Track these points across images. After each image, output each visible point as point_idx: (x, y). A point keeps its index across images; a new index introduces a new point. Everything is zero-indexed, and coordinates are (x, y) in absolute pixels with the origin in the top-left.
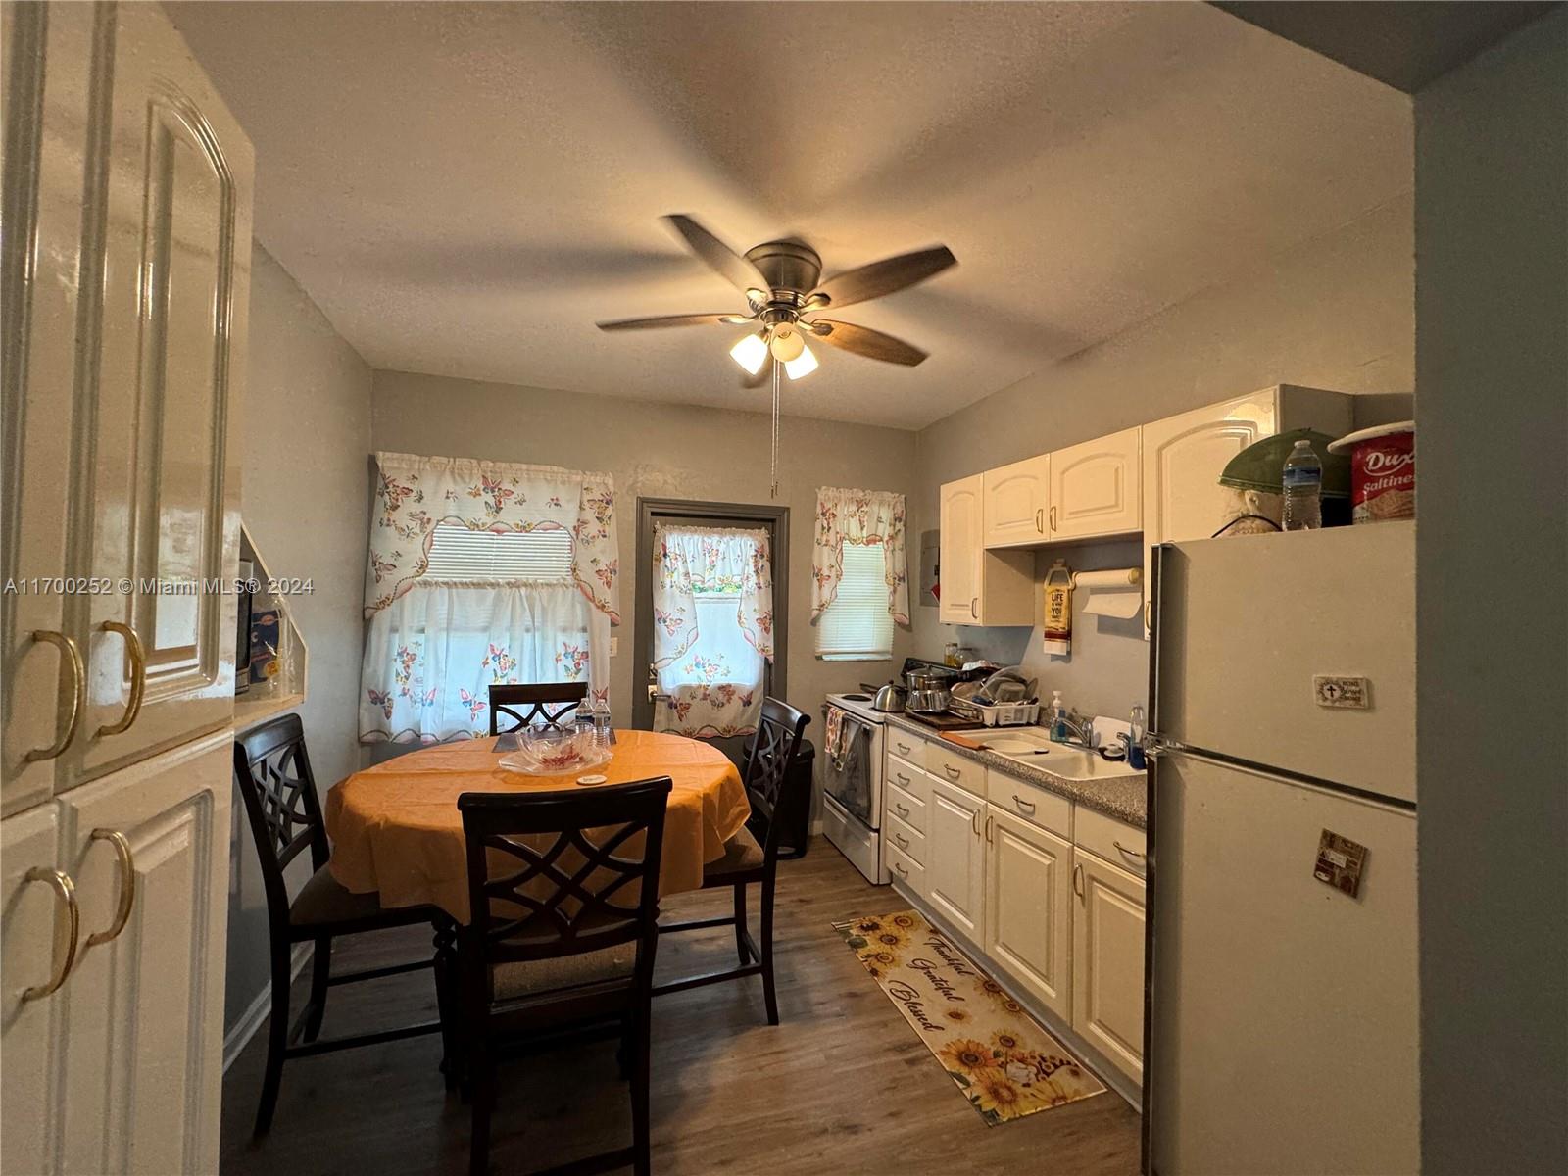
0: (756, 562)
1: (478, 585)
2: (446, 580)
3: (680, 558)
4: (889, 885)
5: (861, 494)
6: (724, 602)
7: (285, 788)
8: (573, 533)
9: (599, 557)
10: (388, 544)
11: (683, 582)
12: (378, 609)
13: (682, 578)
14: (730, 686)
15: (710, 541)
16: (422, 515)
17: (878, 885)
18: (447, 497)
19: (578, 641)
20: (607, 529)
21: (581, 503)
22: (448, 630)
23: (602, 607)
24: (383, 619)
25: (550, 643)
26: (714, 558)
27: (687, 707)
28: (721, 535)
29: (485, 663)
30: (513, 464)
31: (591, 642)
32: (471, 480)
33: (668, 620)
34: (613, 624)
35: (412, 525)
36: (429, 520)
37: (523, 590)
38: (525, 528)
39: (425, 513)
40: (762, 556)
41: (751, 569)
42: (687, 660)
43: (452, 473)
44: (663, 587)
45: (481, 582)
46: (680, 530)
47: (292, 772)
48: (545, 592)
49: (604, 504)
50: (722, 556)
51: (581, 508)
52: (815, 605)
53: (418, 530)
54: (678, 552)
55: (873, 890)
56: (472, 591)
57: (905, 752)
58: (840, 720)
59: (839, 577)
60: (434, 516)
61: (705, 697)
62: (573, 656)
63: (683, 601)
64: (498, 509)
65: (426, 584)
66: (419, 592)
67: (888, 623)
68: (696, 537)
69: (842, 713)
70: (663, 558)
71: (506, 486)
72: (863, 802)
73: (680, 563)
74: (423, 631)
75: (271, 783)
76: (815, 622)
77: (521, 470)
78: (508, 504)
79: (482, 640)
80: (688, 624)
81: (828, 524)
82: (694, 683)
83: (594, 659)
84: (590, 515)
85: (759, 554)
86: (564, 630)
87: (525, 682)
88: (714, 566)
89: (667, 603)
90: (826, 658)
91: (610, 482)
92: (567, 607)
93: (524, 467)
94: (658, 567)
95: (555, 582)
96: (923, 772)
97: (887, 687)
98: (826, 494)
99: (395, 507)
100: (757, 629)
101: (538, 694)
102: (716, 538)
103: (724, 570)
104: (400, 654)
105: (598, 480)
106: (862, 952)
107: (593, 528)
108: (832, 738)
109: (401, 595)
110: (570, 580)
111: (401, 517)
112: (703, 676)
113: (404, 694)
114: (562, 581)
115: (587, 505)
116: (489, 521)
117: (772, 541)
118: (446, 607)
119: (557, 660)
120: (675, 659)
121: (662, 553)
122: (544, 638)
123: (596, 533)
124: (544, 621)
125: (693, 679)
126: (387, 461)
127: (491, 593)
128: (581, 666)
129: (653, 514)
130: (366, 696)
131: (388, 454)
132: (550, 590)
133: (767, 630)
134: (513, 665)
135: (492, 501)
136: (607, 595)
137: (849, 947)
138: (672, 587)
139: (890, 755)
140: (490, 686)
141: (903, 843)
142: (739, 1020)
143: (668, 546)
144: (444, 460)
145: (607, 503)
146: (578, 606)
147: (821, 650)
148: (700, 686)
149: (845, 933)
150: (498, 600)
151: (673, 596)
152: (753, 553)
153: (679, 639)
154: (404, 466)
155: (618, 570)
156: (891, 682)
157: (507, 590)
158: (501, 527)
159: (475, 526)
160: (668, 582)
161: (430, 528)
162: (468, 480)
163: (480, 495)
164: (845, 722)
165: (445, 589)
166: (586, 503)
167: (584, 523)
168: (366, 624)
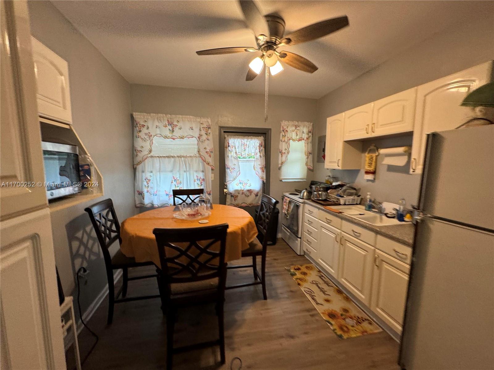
0: (260, 148)
1: (168, 157)
2: (158, 155)
3: (234, 147)
4: (304, 255)
5: (297, 123)
6: (248, 162)
7: (108, 222)
8: (198, 139)
9: (207, 147)
10: (139, 143)
11: (235, 155)
12: (137, 165)
13: (234, 154)
14: (251, 190)
15: (244, 141)
16: (149, 134)
17: (300, 255)
18: (157, 128)
19: (201, 175)
20: (209, 137)
21: (200, 128)
22: (160, 171)
23: (208, 164)
24: (139, 168)
25: (192, 176)
26: (245, 147)
27: (237, 196)
28: (248, 139)
29: (172, 182)
30: (177, 116)
31: (205, 176)
32: (164, 121)
33: (230, 168)
34: (212, 170)
35: (146, 137)
36: (151, 135)
37: (183, 158)
38: (182, 137)
39: (149, 133)
40: (262, 146)
41: (258, 150)
42: (237, 181)
43: (157, 119)
44: (228, 157)
45: (169, 156)
46: (234, 137)
47: (110, 217)
48: (189, 159)
49: (208, 129)
50: (248, 146)
51: (200, 130)
52: (280, 162)
53: (148, 139)
54: (233, 145)
55: (298, 257)
56: (167, 159)
57: (311, 213)
58: (288, 201)
59: (288, 153)
60: (153, 134)
61: (243, 193)
62: (200, 180)
63: (235, 162)
64: (173, 131)
65: (152, 157)
66: (150, 159)
67: (306, 168)
68: (239, 140)
69: (289, 199)
70: (228, 147)
71: (175, 123)
72: (295, 229)
73: (234, 149)
74: (152, 172)
75: (103, 221)
76: (280, 168)
77: (180, 117)
78: (176, 129)
79: (170, 175)
80: (237, 169)
81: (285, 134)
82: (239, 189)
83: (206, 180)
84: (203, 132)
85: (261, 145)
86: (196, 171)
87: (185, 188)
88: (245, 150)
89: (230, 162)
90: (283, 181)
91: (209, 121)
92: (197, 164)
93: (181, 116)
94: (226, 150)
95: (193, 156)
96: (317, 220)
97: (304, 191)
98: (284, 123)
99: (140, 131)
100: (260, 171)
101: (188, 192)
102: (246, 140)
103: (249, 151)
104: (145, 179)
105: (205, 120)
106: (295, 277)
107: (204, 137)
108: (285, 207)
109: (144, 161)
110: (198, 155)
111: (142, 134)
112: (242, 187)
113: (148, 192)
114: (195, 155)
115: (202, 129)
116: (170, 135)
117: (265, 141)
118: (158, 164)
119: (194, 181)
120: (233, 181)
121: (228, 145)
122: (190, 174)
123: (205, 139)
124: (190, 168)
125: (239, 187)
126: (137, 115)
127: (172, 159)
128: (202, 183)
129: (224, 132)
130: (136, 193)
131: (137, 113)
132: (191, 158)
133: (263, 171)
134: (180, 183)
135: (171, 129)
136: (210, 160)
137: (290, 275)
138: (231, 157)
139: (305, 214)
140: (173, 190)
141: (309, 242)
142: (254, 298)
143: (229, 143)
144: (154, 115)
145: (209, 128)
146: (201, 164)
147: (282, 178)
148: (241, 190)
149: (289, 271)
150: (175, 161)
151: (232, 160)
152: (259, 145)
153: (234, 174)
154: (142, 117)
155: (213, 151)
156: (306, 189)
157: (177, 159)
158: (174, 137)
159: (166, 137)
160: (230, 155)
161: (151, 138)
162: (162, 122)
163: (167, 126)
164: (290, 202)
165: (158, 159)
166: (202, 128)
167: (201, 135)
168: (135, 170)
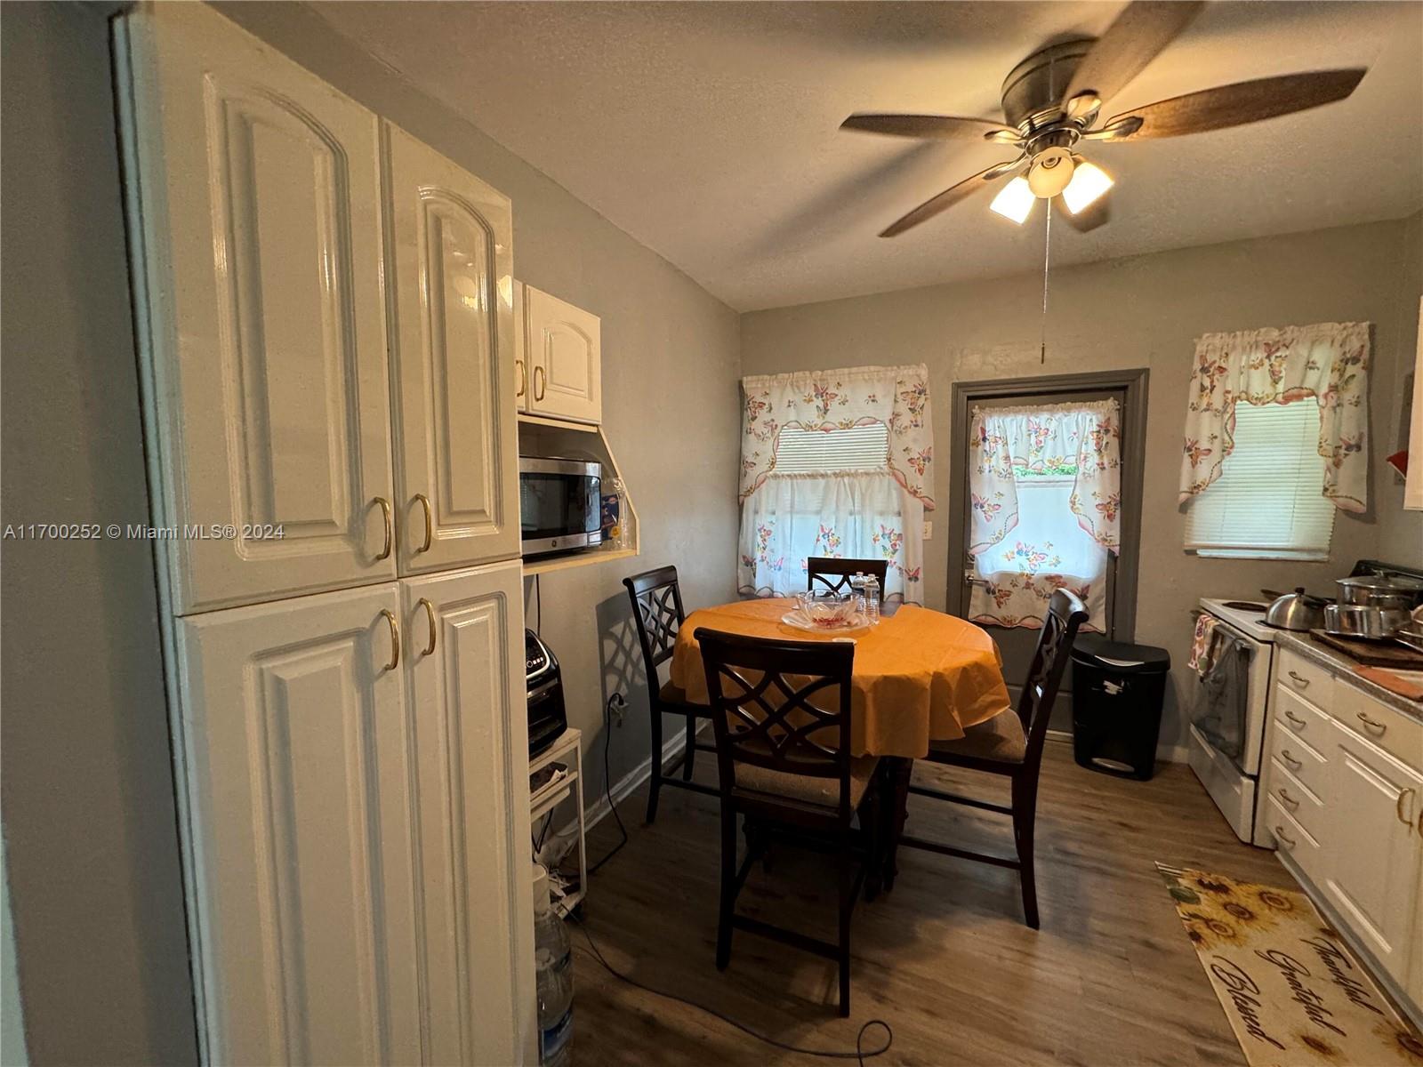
0: (1099, 439)
1: (812, 476)
2: (789, 473)
3: (1000, 442)
4: (1272, 851)
5: (1275, 334)
6: (1054, 486)
8: (889, 425)
9: (911, 446)
10: (752, 446)
11: (1002, 465)
12: (745, 496)
13: (1002, 462)
14: (1060, 577)
15: (1037, 420)
16: (771, 423)
17: (1251, 845)
18: (789, 406)
19: (894, 524)
20: (919, 418)
21: (896, 396)
22: (791, 512)
23: (915, 493)
24: (750, 503)
25: (868, 525)
26: (1042, 438)
27: (1008, 594)
28: (1051, 411)
29: (818, 540)
30: (837, 370)
31: (905, 525)
32: (805, 388)
33: (986, 506)
34: (926, 509)
35: (765, 431)
36: (776, 426)
37: (846, 479)
38: (847, 425)
39: (773, 420)
40: (1107, 431)
41: (1092, 446)
42: (1007, 546)
43: (792, 385)
44: (981, 471)
45: (815, 473)
46: (1001, 411)
48: (864, 480)
49: (917, 395)
50: (1053, 435)
51: (896, 401)
52: (1185, 485)
53: (769, 435)
54: (998, 435)
56: (808, 481)
57: (1301, 684)
58: (1210, 630)
59: (1227, 450)
60: (779, 422)
61: (1028, 586)
62: (889, 537)
63: (1003, 486)
64: (826, 411)
65: (776, 476)
66: (772, 482)
68: (1020, 417)
69: (1213, 623)
70: (981, 442)
71: (832, 390)
72: (1232, 737)
73: (1000, 446)
74: (774, 513)
76: (1185, 507)
77: (844, 374)
78: (834, 405)
79: (814, 521)
80: (1007, 509)
81: (1212, 382)
82: (1017, 570)
83: (907, 538)
84: (903, 407)
85: (1104, 429)
86: (881, 514)
87: (850, 557)
88: (1042, 447)
89: (985, 488)
90: (1201, 553)
91: (924, 372)
92: (884, 494)
93: (846, 370)
94: (976, 452)
95: (873, 471)
96: (1326, 717)
97: (1294, 596)
98: (1209, 345)
99: (754, 418)
100: (1097, 517)
101: (845, 568)
102: (1045, 416)
103: (1054, 451)
104: (759, 530)
105: (911, 372)
107: (906, 418)
108: (1198, 651)
109: (759, 486)
110: (886, 469)
111: (757, 426)
112: (1026, 564)
113: (763, 560)
114: (878, 470)
115: (900, 398)
116: (819, 422)
117: (1123, 413)
118: (790, 494)
119: (875, 540)
120: (992, 544)
121: (981, 437)
122: (863, 521)
123: (907, 423)
124: (863, 505)
125: (1015, 566)
126: (750, 384)
127: (822, 482)
128: (898, 547)
129: (969, 398)
130: (741, 560)
131: (750, 378)
132: (869, 478)
133: (1110, 517)
134: (838, 543)
135: (821, 406)
136: (918, 481)
138: (990, 471)
139: (1280, 686)
140: (809, 558)
141: (1292, 805)
143: (987, 429)
144: (786, 375)
145: (920, 393)
146: (894, 493)
147: (1194, 542)
148: (1022, 575)
149: (1171, 879)
150: (827, 487)
151: (991, 480)
152: (1095, 428)
153: (997, 524)
154: (759, 386)
155: (932, 457)
156: (1300, 591)
157: (833, 479)
158: (828, 426)
159: (809, 427)
160: (986, 466)
161: (777, 431)
162: (802, 390)
163: (812, 401)
164: (1217, 635)
165: (789, 481)
166: (899, 396)
167: (898, 415)
168: (740, 507)
